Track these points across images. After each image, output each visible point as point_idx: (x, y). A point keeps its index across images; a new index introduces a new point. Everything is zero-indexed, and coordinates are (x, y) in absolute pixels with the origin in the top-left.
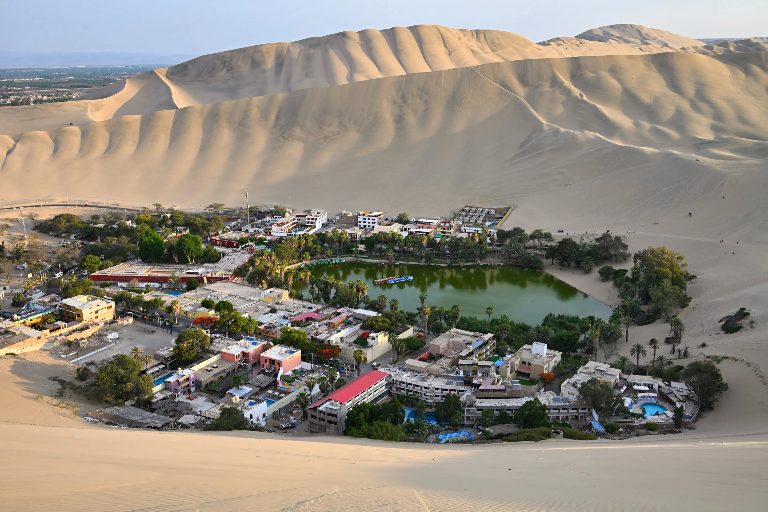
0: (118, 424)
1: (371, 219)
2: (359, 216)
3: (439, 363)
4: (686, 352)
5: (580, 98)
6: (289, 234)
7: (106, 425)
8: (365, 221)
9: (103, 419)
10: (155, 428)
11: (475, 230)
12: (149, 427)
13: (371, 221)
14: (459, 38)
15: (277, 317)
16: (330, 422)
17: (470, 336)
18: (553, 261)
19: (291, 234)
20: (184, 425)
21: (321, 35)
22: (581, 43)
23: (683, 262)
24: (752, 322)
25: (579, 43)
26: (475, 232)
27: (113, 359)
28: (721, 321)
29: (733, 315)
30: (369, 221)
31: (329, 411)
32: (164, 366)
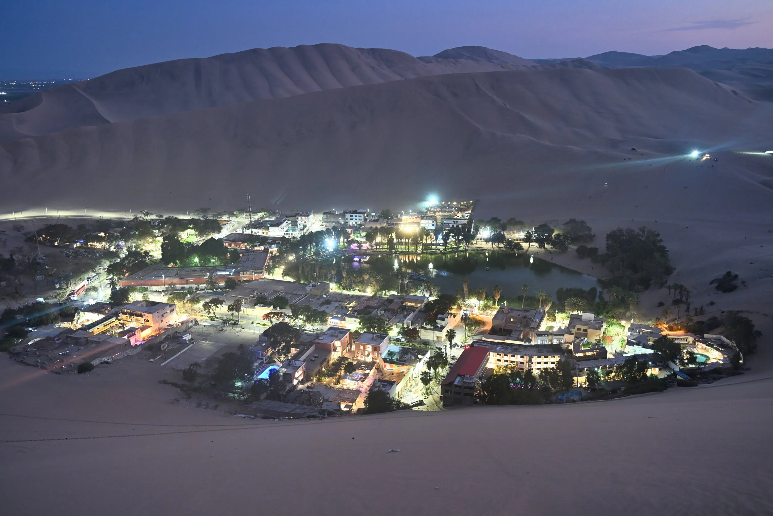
0: (276, 417)
1: (358, 216)
2: (346, 214)
3: (513, 336)
4: (702, 309)
5: (504, 106)
6: (286, 233)
7: (263, 420)
8: (352, 218)
9: (258, 414)
10: (314, 417)
11: (454, 222)
12: (308, 417)
13: (358, 218)
14: (359, 56)
15: (334, 308)
16: (466, 394)
17: (520, 311)
18: (529, 245)
19: (288, 233)
20: (331, 412)
21: (233, 52)
22: (456, 61)
23: (659, 238)
24: (743, 282)
25: (455, 62)
26: (454, 223)
27: (222, 358)
28: (711, 283)
29: (721, 277)
30: (356, 218)
31: (465, 385)
32: (262, 361)
